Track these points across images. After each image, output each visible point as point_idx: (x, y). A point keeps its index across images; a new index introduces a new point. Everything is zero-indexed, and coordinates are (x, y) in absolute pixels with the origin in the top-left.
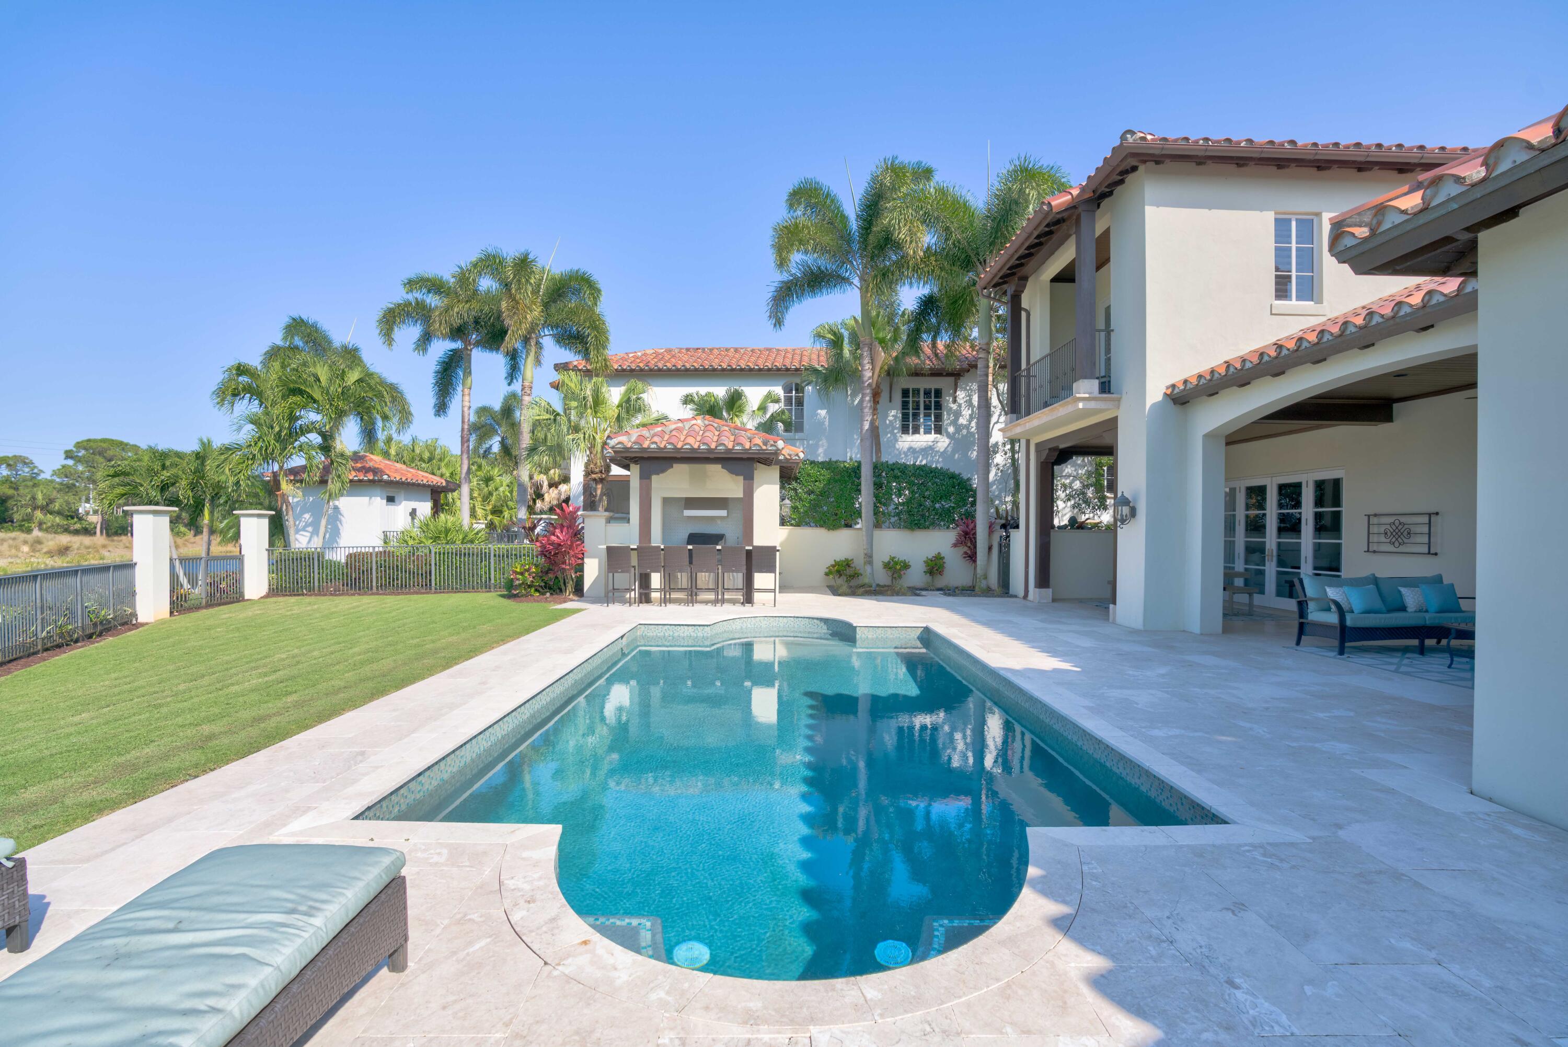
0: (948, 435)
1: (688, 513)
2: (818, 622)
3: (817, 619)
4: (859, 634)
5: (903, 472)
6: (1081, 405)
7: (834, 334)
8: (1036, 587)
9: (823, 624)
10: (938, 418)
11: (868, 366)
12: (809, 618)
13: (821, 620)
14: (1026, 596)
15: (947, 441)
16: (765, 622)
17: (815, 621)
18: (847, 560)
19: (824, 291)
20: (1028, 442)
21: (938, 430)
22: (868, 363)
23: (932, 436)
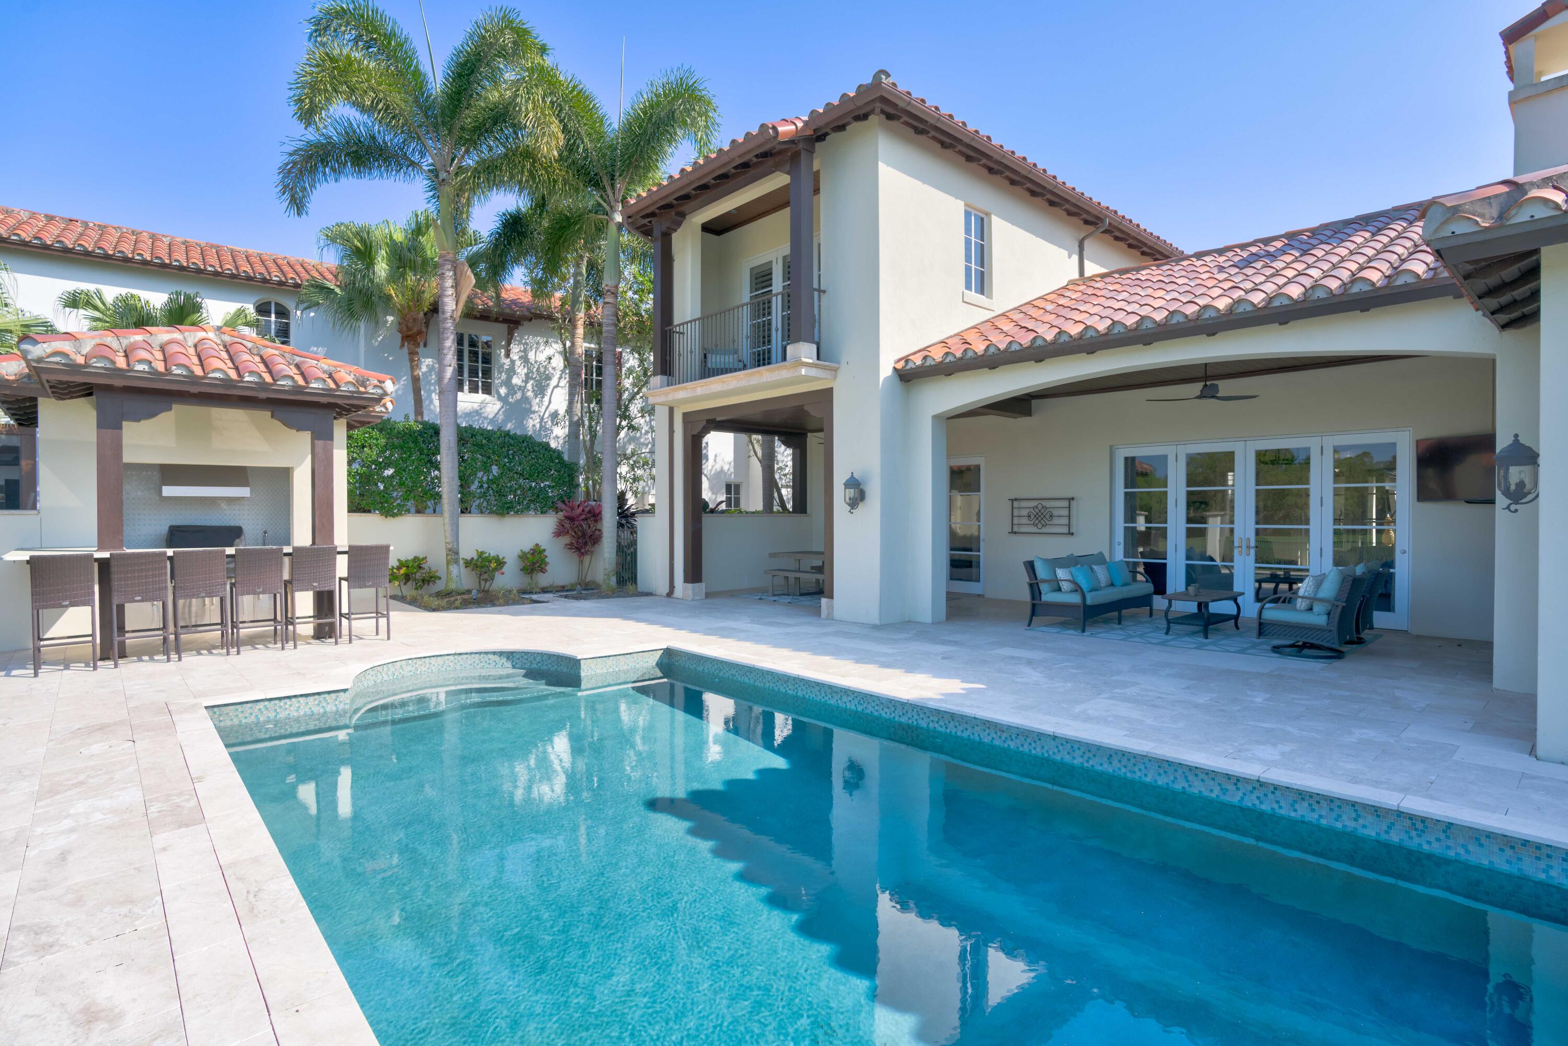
0: (500, 398)
1: (169, 491)
2: (496, 658)
3: (494, 653)
4: (585, 672)
5: (489, 440)
6: (803, 372)
7: (362, 240)
8: (686, 580)
9: (504, 660)
10: (487, 373)
11: (450, 291)
12: (480, 653)
13: (501, 654)
14: (670, 594)
15: (498, 405)
16: (409, 668)
17: (491, 656)
18: (416, 559)
19: (376, 172)
20: (671, 410)
21: (487, 390)
22: (452, 287)
23: (480, 397)
